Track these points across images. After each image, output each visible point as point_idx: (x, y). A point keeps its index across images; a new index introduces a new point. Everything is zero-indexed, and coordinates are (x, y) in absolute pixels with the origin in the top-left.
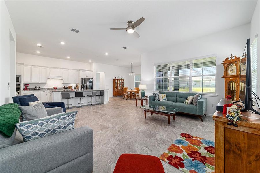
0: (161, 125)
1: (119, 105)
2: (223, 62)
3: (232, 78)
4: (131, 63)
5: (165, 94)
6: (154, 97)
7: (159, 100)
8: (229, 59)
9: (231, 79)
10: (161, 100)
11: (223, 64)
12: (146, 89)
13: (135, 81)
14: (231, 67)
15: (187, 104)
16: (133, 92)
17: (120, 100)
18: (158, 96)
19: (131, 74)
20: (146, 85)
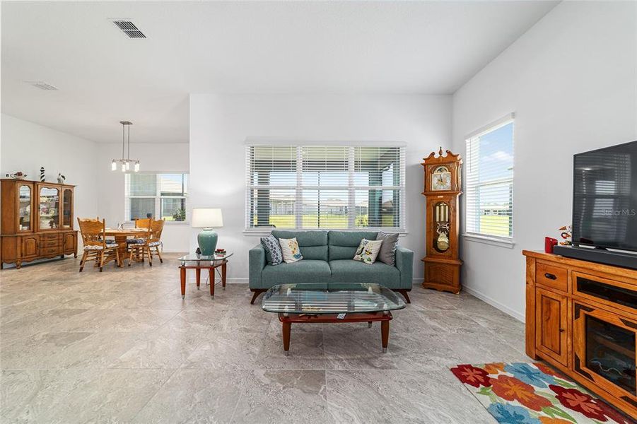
0: (367, 362)
1: (80, 311)
2: (424, 162)
3: (442, 197)
4: (124, 123)
5: (295, 239)
6: (267, 252)
7: (283, 261)
8: (437, 156)
9: (441, 199)
10: (291, 259)
11: (424, 165)
12: (221, 224)
13: (128, 193)
14: (439, 173)
15: (369, 262)
16: (129, 238)
17: (61, 281)
18: (280, 246)
19: (119, 168)
20: (219, 210)
